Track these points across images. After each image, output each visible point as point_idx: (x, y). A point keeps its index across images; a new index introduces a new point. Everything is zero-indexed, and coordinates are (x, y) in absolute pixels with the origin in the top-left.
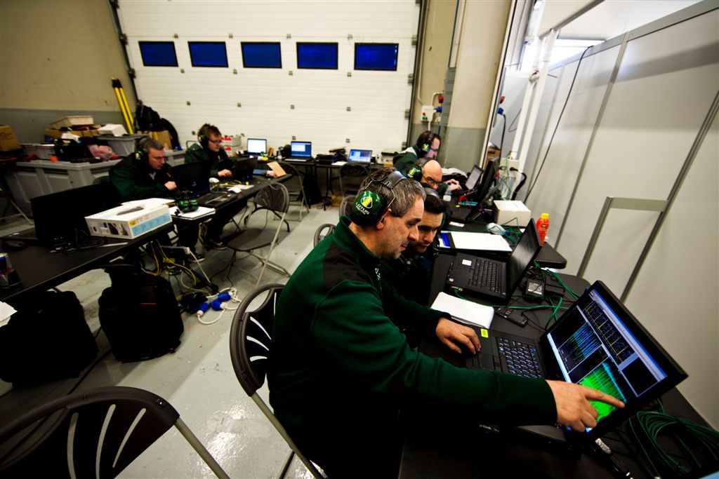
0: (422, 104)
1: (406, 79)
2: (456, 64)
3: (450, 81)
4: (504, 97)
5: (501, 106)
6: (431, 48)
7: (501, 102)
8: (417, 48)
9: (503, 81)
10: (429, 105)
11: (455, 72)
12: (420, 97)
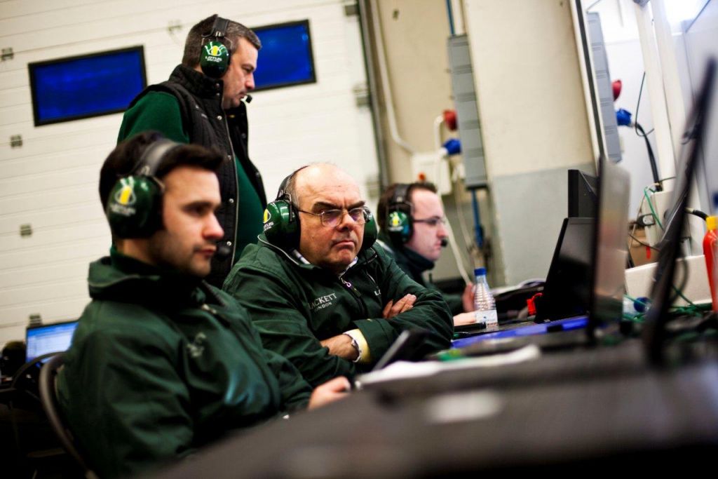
0: (408, 153)
1: (349, 100)
2: (464, 27)
3: (464, 69)
4: (619, 82)
5: (620, 104)
6: (396, 14)
7: (617, 93)
8: (360, 21)
9: (600, 45)
10: (433, 150)
11: (467, 44)
12: (401, 132)
